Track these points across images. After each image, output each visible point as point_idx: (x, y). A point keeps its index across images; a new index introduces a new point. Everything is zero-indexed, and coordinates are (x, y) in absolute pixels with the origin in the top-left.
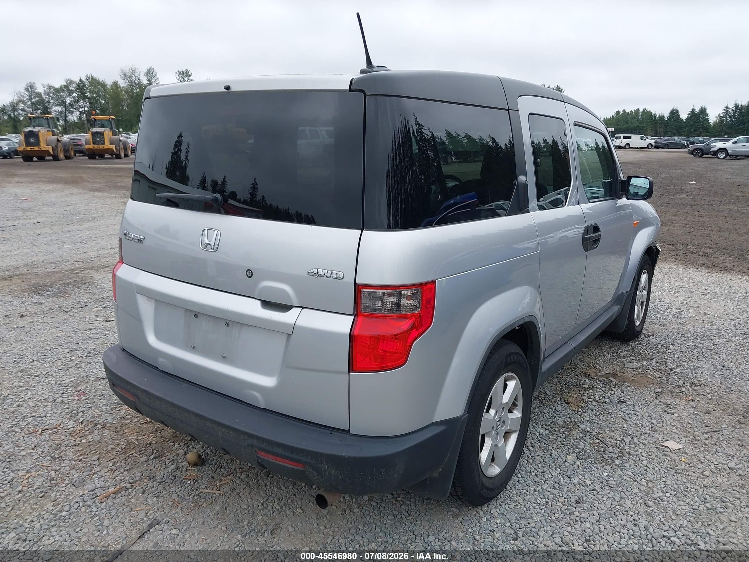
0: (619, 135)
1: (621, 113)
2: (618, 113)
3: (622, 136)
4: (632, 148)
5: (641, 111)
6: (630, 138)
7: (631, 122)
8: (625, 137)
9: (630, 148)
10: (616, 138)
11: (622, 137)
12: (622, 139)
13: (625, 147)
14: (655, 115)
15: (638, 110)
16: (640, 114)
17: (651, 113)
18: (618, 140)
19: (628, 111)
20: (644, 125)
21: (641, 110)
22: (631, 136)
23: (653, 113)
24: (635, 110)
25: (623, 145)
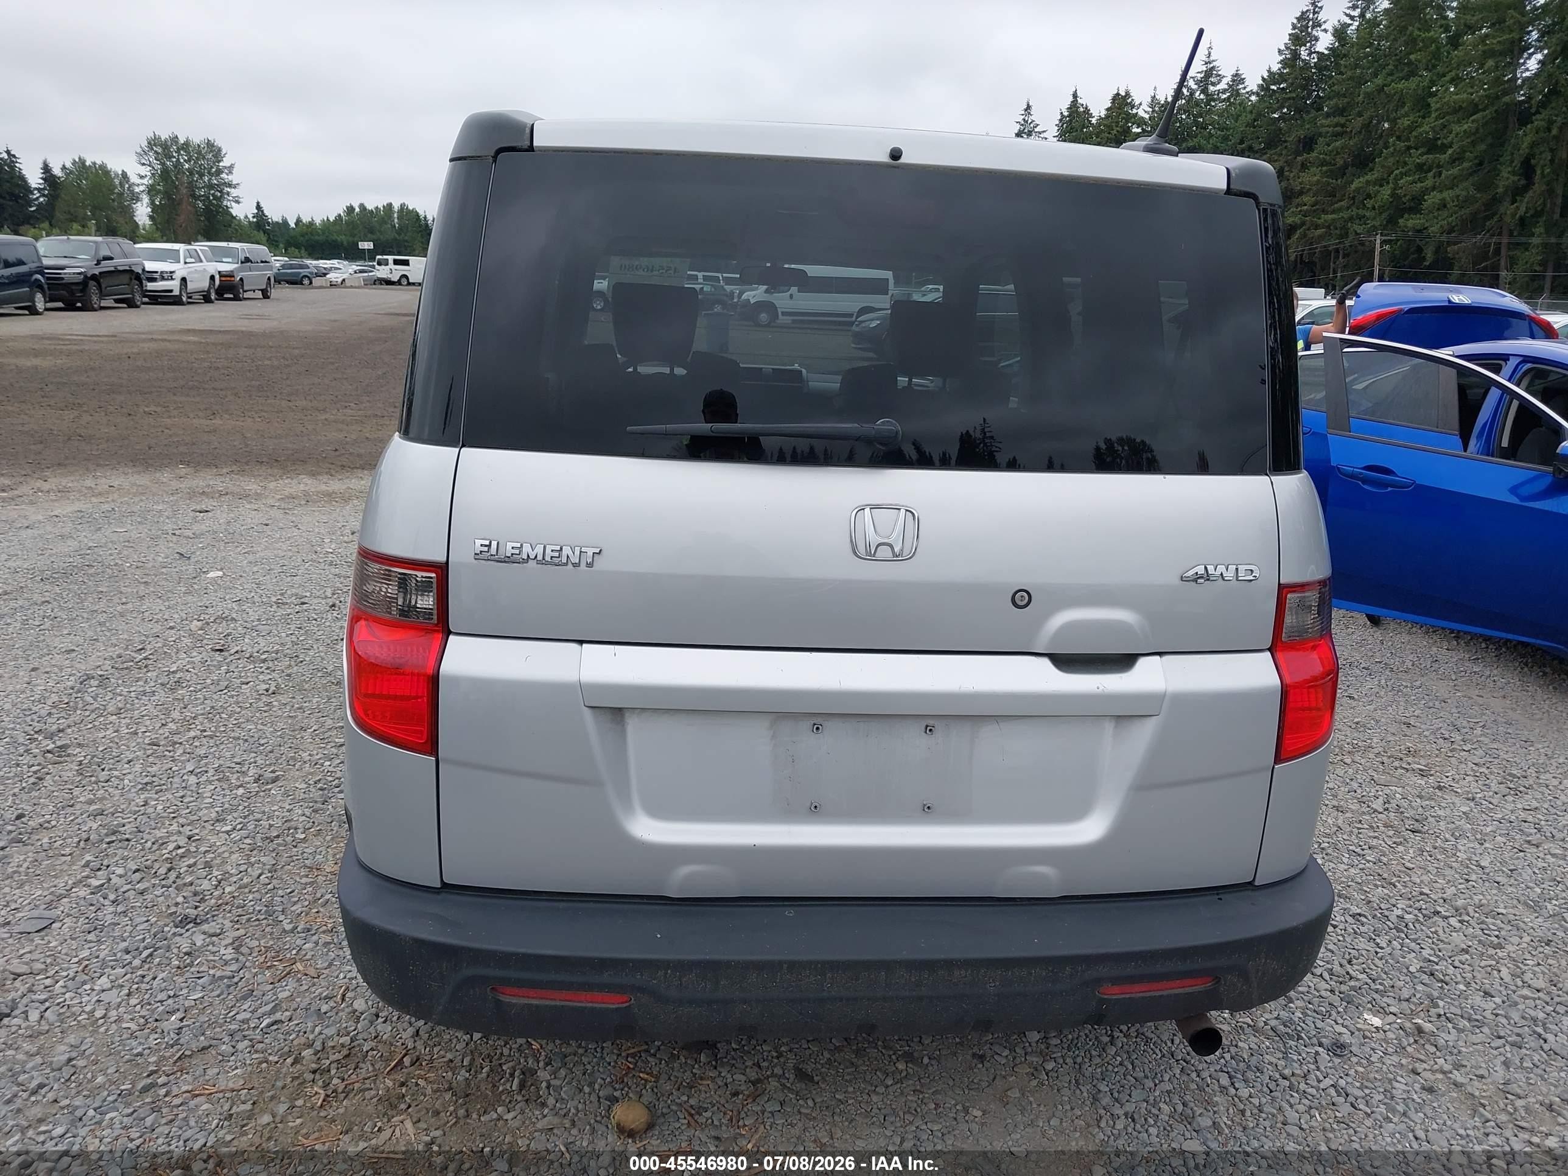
0: (385, 257)
1: (357, 210)
2: (350, 209)
3: (391, 258)
4: (414, 284)
5: (396, 209)
6: (406, 263)
7: (380, 231)
8: (396, 262)
9: (409, 284)
10: (379, 264)
11: (391, 262)
12: (391, 265)
13: (399, 283)
14: (425, 217)
15: (390, 205)
16: (396, 215)
17: (417, 214)
18: (383, 267)
19: (370, 206)
20: (406, 238)
21: (396, 207)
22: (408, 261)
23: (421, 213)
24: (384, 207)
25: (395, 278)
